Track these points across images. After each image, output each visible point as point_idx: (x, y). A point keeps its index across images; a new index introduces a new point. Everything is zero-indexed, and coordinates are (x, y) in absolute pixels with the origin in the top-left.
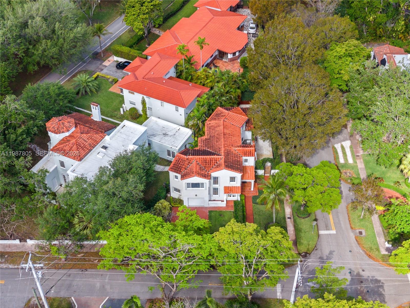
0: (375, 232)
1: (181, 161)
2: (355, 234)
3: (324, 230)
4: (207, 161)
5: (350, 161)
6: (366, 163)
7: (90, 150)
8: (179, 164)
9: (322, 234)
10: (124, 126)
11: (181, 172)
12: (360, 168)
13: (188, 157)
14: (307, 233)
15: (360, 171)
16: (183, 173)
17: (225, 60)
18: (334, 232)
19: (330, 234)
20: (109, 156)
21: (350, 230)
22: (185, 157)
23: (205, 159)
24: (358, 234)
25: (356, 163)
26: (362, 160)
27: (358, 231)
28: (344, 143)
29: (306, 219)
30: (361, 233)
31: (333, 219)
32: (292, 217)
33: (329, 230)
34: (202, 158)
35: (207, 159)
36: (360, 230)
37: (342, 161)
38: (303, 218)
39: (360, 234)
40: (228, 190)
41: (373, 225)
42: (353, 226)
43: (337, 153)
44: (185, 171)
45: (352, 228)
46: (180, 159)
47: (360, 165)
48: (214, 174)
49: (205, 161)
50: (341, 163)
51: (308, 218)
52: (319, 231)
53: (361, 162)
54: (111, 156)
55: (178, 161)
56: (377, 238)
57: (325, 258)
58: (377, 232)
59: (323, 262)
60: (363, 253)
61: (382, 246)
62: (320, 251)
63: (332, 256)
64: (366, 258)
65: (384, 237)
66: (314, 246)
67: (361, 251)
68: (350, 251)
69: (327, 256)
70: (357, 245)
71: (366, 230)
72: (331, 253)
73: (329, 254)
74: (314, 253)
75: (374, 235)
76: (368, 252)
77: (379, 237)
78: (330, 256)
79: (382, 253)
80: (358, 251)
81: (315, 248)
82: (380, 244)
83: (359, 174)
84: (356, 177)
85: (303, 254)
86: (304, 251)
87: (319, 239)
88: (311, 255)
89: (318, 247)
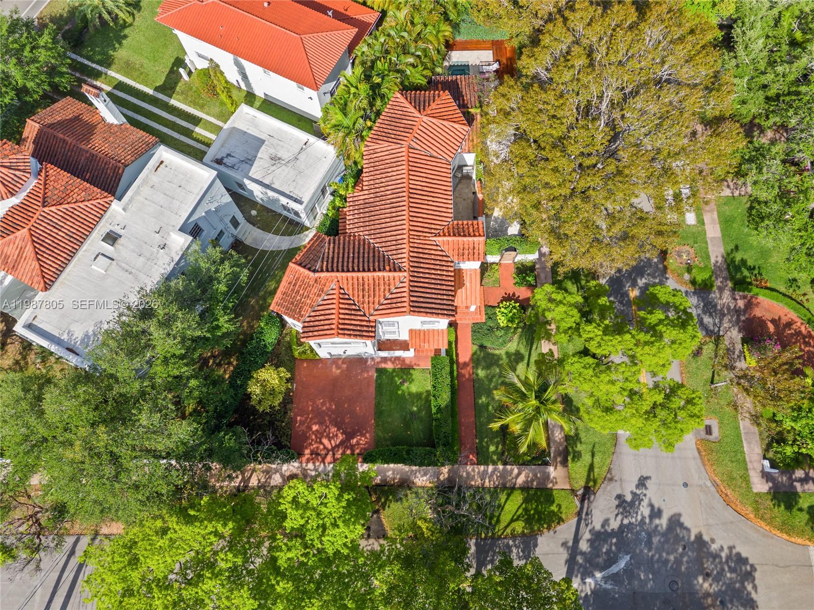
0: (741, 427)
1: (300, 286)
2: (697, 433)
4: (366, 287)
8: (298, 292)
13: (317, 275)
16: (307, 319)
22: (312, 274)
23: (361, 280)
24: (704, 434)
25: (703, 223)
27: (702, 425)
30: (708, 430)
34: (353, 278)
35: (366, 280)
36: (708, 423)
39: (707, 434)
44: (312, 314)
46: (298, 279)
49: (361, 285)
53: (713, 222)
55: (295, 285)
56: (745, 445)
57: (629, 498)
58: (744, 428)
59: (624, 508)
60: (713, 489)
61: (754, 469)
62: (618, 483)
63: (644, 492)
64: (719, 503)
65: (759, 441)
66: (605, 468)
67: (709, 484)
68: (686, 485)
69: (632, 492)
70: (701, 464)
71: (721, 423)
72: (642, 482)
73: (637, 487)
74: (605, 488)
75: (739, 436)
76: (724, 487)
77: (749, 443)
78: (638, 492)
79: (755, 491)
80: (701, 483)
81: (609, 476)
82: (751, 462)
83: (708, 257)
84: (702, 265)
85: (580, 492)
86: (582, 483)
87: (617, 450)
88: (597, 495)
89: (613, 473)
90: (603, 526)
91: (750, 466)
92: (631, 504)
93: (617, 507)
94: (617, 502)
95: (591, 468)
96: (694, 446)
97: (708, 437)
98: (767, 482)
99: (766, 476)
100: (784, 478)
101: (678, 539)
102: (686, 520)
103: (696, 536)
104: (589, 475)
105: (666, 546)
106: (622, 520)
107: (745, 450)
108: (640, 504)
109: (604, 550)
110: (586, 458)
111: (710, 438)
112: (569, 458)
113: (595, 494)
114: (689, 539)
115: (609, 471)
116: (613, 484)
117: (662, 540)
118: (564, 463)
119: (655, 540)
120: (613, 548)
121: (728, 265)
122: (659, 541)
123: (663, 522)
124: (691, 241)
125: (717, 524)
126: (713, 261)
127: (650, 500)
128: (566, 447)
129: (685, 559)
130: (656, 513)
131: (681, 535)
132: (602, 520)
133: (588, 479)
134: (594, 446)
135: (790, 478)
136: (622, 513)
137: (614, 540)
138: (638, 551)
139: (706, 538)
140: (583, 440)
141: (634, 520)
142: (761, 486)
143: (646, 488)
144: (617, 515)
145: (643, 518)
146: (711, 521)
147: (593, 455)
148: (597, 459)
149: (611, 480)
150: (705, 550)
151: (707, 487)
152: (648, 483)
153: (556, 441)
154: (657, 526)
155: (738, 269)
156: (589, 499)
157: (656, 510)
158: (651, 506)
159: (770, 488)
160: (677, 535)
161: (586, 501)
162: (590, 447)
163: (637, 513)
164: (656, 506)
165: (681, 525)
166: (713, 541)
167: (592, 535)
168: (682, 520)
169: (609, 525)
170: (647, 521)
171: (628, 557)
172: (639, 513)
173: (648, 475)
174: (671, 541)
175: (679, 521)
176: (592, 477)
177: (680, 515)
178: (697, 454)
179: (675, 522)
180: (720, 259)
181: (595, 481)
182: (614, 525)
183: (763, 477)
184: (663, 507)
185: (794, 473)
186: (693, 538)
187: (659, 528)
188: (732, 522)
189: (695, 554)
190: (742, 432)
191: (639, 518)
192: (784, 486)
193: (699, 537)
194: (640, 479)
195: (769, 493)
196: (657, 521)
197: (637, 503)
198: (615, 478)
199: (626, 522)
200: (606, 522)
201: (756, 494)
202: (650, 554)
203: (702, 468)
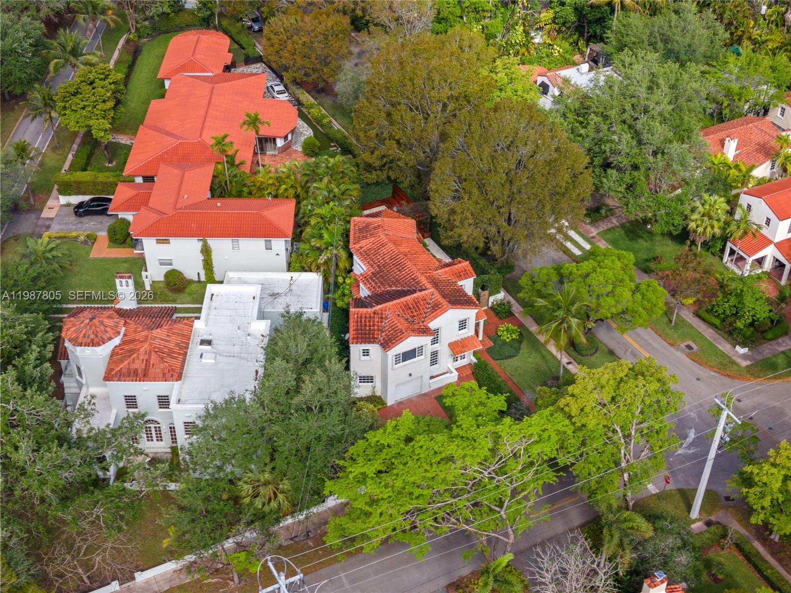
0: (708, 338)
1: (365, 321)
2: (683, 351)
4: (411, 306)
5: (588, 247)
7: (185, 354)
8: (365, 325)
10: (212, 295)
11: (376, 338)
13: (374, 309)
16: (381, 339)
17: (272, 153)
20: (225, 354)
21: (672, 349)
22: (369, 310)
23: (405, 303)
24: (687, 350)
26: (604, 242)
27: (683, 346)
29: (596, 355)
30: (689, 347)
31: (635, 341)
32: (572, 361)
34: (399, 304)
35: (408, 302)
36: (686, 344)
37: (577, 251)
38: (591, 355)
39: (690, 349)
40: (457, 348)
41: (697, 330)
42: (671, 342)
44: (383, 334)
45: (671, 345)
46: (361, 317)
48: (433, 325)
49: (407, 306)
50: (579, 256)
51: (598, 352)
53: (605, 245)
54: (229, 354)
55: (361, 322)
58: (711, 338)
60: (718, 375)
61: (734, 355)
64: (726, 380)
65: (726, 341)
67: (713, 373)
68: (698, 379)
70: (699, 366)
71: (694, 341)
75: (710, 342)
76: (723, 371)
77: (720, 344)
80: (707, 375)
82: (729, 353)
91: (730, 355)
96: (688, 359)
97: (692, 351)
99: (748, 357)
111: (694, 351)
125: (734, 391)
142: (745, 362)
151: (712, 376)
166: (739, 400)
171: (693, 430)
178: (693, 362)
183: (746, 358)
190: (711, 340)
195: (753, 363)
203: (702, 367)
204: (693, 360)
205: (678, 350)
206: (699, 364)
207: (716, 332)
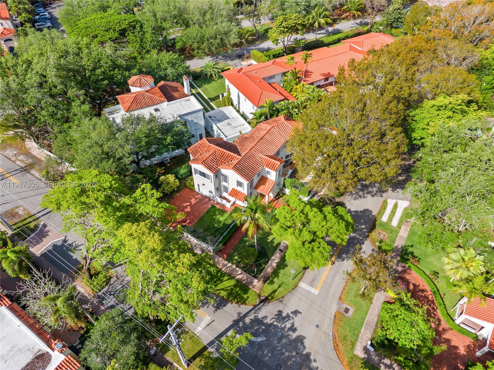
0: (366, 319)
2: (339, 308)
3: (307, 284)
4: (224, 156)
5: (395, 223)
6: (412, 233)
9: (301, 287)
12: (400, 236)
14: (286, 277)
15: (398, 239)
18: (315, 291)
19: (309, 292)
21: (336, 300)
23: (224, 153)
24: (342, 311)
25: (400, 228)
26: (409, 228)
27: (345, 306)
28: (400, 202)
30: (347, 310)
31: (327, 277)
32: (284, 251)
33: (312, 286)
36: (349, 307)
37: (385, 219)
39: (345, 311)
41: (369, 309)
42: (343, 297)
43: (385, 209)
45: (340, 298)
47: (404, 233)
50: (381, 221)
52: (301, 282)
53: (406, 230)
56: (363, 328)
57: (284, 315)
58: (367, 321)
59: (279, 317)
60: (331, 338)
61: (361, 342)
62: (283, 305)
63: (294, 317)
64: (330, 345)
65: (372, 332)
66: (282, 295)
67: (331, 334)
68: (317, 326)
69: (288, 314)
70: (332, 322)
71: (356, 311)
72: (296, 312)
73: (292, 313)
74: (275, 303)
75: (363, 322)
76: (338, 341)
77: (366, 329)
78: (291, 315)
79: (355, 353)
80: (327, 330)
81: (281, 299)
82: (361, 338)
83: (394, 242)
84: (389, 243)
85: (263, 298)
86: (266, 295)
87: (293, 291)
88: (269, 304)
89: (284, 299)
90: (263, 318)
91: (359, 340)
92: (284, 318)
93: (276, 315)
94: (277, 313)
95: (275, 291)
96: (334, 313)
97: (344, 313)
98: (365, 353)
99: (366, 350)
100: (376, 358)
101: (296, 348)
102: (306, 342)
103: (307, 353)
104: (271, 293)
105: (288, 347)
106: (274, 322)
107: (362, 331)
108: (287, 321)
109: (255, 328)
110: (275, 286)
111: (346, 314)
112: (268, 282)
113: (269, 303)
114: (303, 351)
115: (283, 297)
116: (280, 304)
117: (288, 343)
118: (265, 282)
119: (284, 341)
120: (261, 330)
121: (403, 250)
122: (286, 342)
123: (294, 335)
124: (389, 232)
125: (322, 355)
126: (396, 245)
127: (294, 322)
128: (269, 277)
129: (293, 359)
130: (293, 329)
131: (299, 347)
132: (264, 315)
133: (270, 295)
134: (283, 283)
135: (380, 360)
136: (276, 319)
137: (263, 327)
138: (272, 339)
139: (312, 357)
140: (279, 278)
141: (280, 325)
142: (360, 353)
143: (296, 316)
144: (273, 318)
145: (285, 327)
146: (320, 351)
147: (280, 287)
148: (280, 289)
149: (281, 301)
150: (307, 363)
151: (328, 334)
152: (299, 315)
153: (266, 272)
154: (289, 335)
155: (407, 254)
156: (265, 303)
157: (294, 328)
158: (293, 325)
159: (365, 358)
160: (297, 346)
161: (262, 303)
162: (281, 283)
163: (283, 323)
164: (295, 326)
165: (302, 343)
166: (315, 361)
167: (255, 318)
168: (305, 341)
169: (266, 319)
170: (286, 330)
171: (265, 339)
172: (285, 324)
173: (301, 312)
174: (292, 346)
175: (302, 340)
176: (272, 295)
177: (305, 338)
178: (333, 317)
179: (300, 339)
180: (400, 246)
181: (272, 298)
182: (268, 321)
183: (364, 350)
184: (298, 328)
185: (384, 359)
186: (304, 352)
187: (290, 337)
188: (331, 359)
189: (301, 361)
190: (365, 322)
191: (283, 326)
192: (374, 362)
193: (308, 355)
194: (295, 311)
195: (363, 359)
196: (291, 333)
197: (287, 319)
198: (284, 302)
199: (275, 323)
200: (266, 317)
201: (355, 355)
202: (277, 345)
203: (332, 325)
204: (335, 316)
205: (338, 304)
206: (334, 322)
207: (377, 323)
